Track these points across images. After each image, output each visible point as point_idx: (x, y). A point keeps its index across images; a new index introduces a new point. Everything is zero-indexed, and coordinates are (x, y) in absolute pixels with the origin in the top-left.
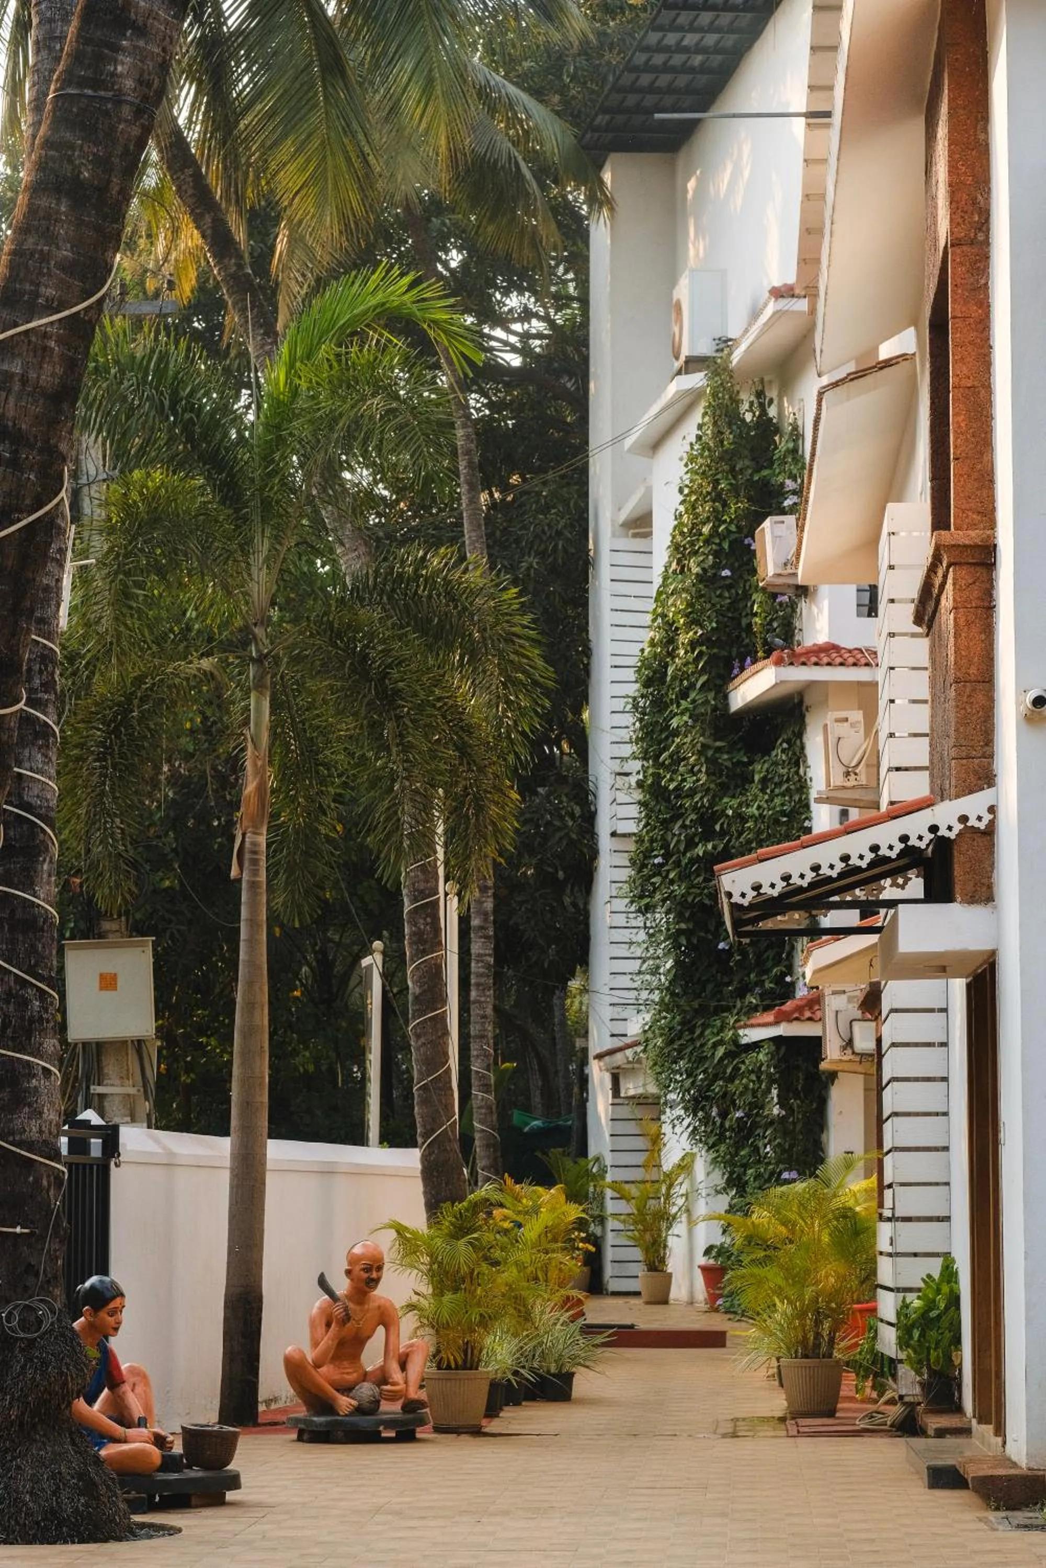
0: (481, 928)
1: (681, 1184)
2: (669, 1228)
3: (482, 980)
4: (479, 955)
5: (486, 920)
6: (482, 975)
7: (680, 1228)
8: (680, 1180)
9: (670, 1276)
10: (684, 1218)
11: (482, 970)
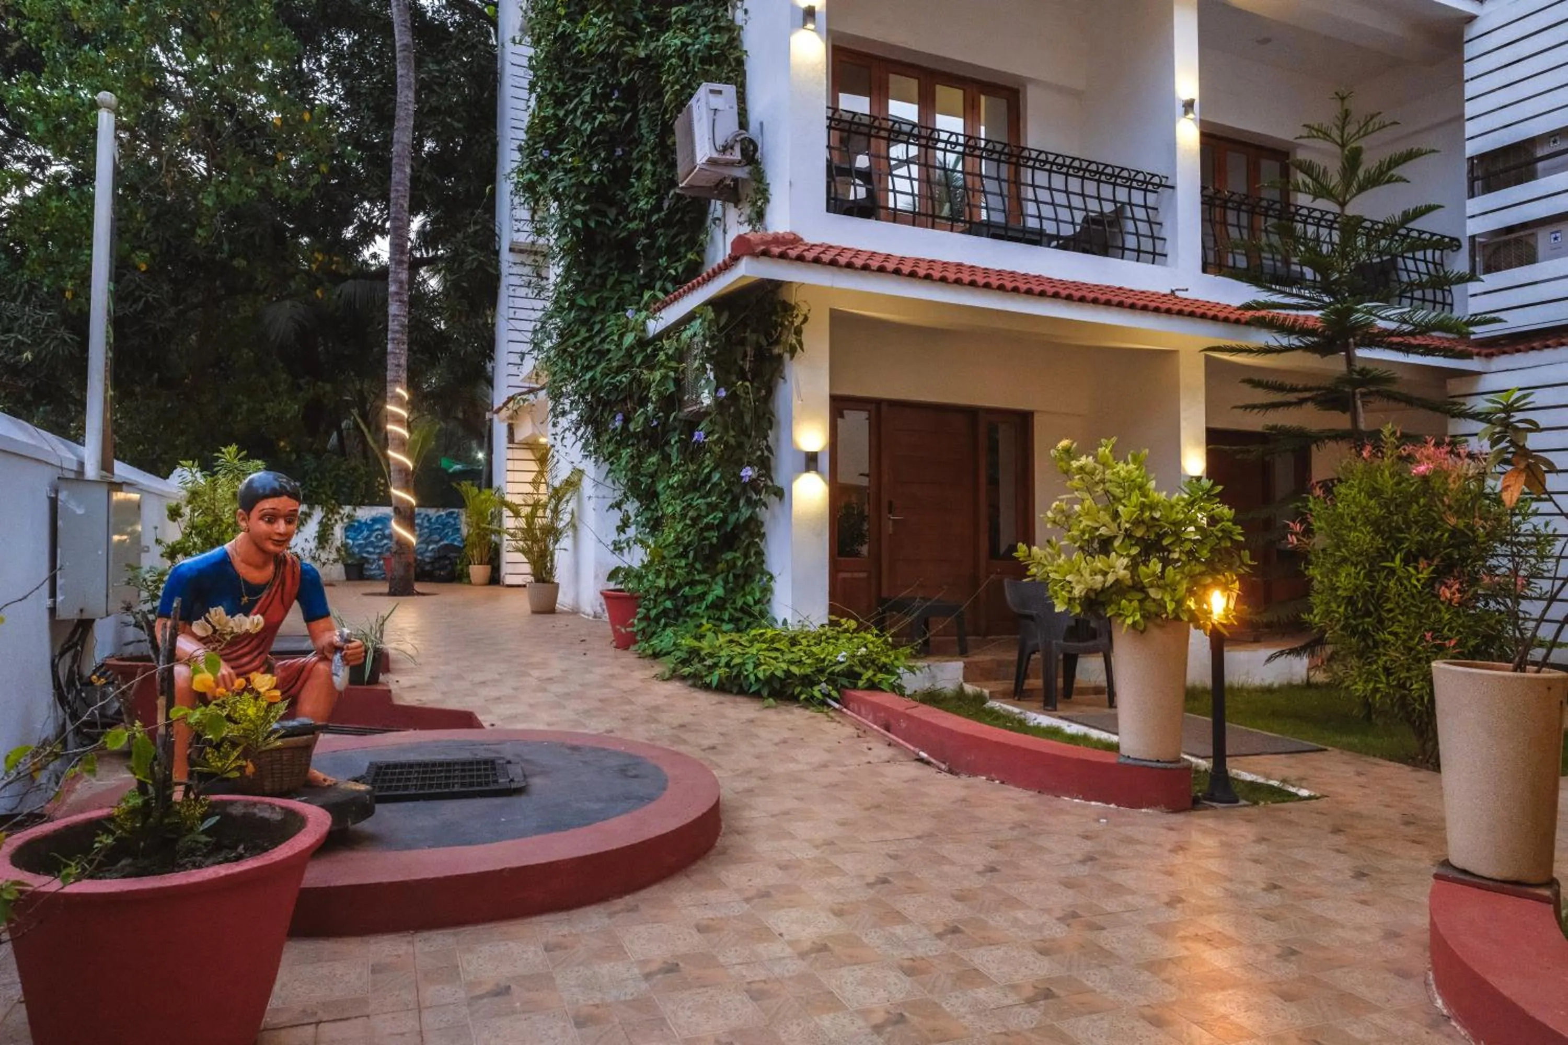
0: (397, 293)
1: (567, 501)
2: (556, 542)
3: (398, 336)
4: (395, 315)
5: (401, 287)
6: (397, 332)
7: (566, 542)
8: (567, 497)
9: (556, 586)
10: (570, 533)
11: (397, 328)
